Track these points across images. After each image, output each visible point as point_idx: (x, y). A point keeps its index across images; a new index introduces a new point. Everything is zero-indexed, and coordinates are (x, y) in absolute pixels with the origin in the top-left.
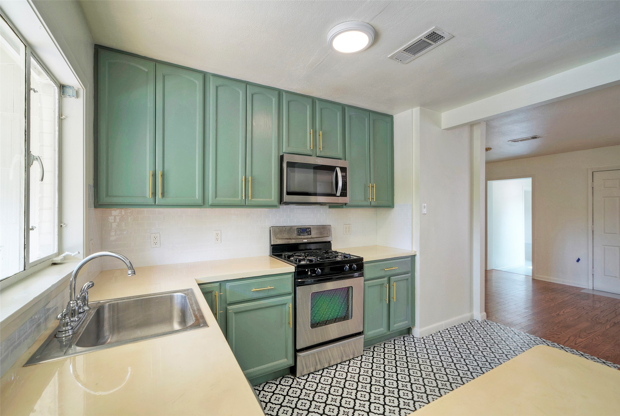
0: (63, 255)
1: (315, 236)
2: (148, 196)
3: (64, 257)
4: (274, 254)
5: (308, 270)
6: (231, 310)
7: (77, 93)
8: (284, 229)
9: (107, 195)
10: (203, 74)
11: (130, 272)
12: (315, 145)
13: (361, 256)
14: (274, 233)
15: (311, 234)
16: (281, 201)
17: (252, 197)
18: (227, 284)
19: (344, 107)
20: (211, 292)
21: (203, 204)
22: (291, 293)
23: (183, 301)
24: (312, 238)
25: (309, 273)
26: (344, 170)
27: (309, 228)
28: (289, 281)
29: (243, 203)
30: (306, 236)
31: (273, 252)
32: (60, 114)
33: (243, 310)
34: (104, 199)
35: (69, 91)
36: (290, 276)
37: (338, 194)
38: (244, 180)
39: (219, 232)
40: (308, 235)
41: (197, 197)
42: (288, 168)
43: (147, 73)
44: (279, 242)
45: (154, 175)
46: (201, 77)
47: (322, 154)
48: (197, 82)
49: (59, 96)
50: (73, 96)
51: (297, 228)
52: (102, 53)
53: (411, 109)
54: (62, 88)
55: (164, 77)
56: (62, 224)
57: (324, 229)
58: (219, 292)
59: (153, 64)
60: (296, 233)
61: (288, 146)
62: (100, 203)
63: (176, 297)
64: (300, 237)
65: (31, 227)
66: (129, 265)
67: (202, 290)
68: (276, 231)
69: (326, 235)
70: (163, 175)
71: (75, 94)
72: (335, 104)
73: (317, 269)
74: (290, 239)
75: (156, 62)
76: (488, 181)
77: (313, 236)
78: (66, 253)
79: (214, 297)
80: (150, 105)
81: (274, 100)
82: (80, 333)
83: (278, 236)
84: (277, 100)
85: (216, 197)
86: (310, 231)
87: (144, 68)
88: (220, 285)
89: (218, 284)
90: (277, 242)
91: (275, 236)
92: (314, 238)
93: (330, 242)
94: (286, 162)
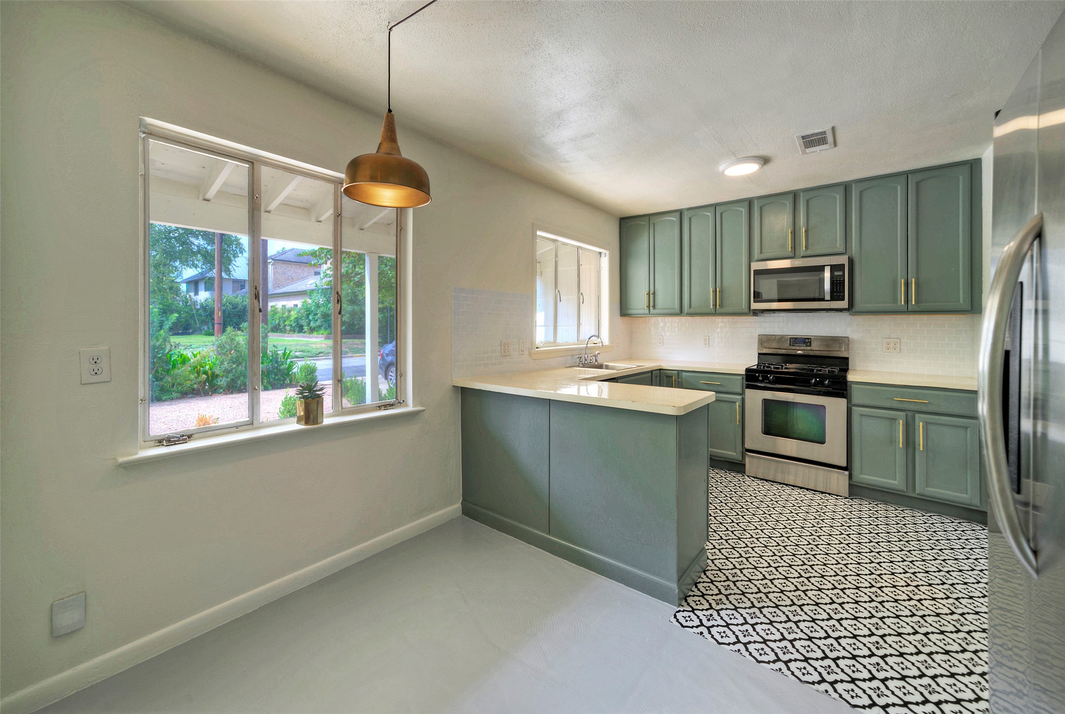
1: (817, 349)
5: (759, 375)
8: (773, 337)
10: (680, 212)
14: (763, 342)
15: (810, 346)
16: (750, 310)
18: (683, 373)
19: (847, 186)
24: (811, 350)
25: (760, 378)
26: (834, 268)
27: (808, 339)
30: (803, 348)
35: (602, 255)
37: (828, 297)
39: (707, 338)
40: (807, 346)
41: (671, 308)
44: (765, 351)
45: (648, 294)
46: (678, 214)
47: (807, 253)
48: (675, 219)
51: (790, 338)
54: (600, 253)
57: (835, 340)
58: (677, 378)
60: (789, 342)
61: (761, 253)
64: (794, 348)
68: (764, 339)
69: (838, 349)
70: (654, 294)
72: (831, 186)
73: (770, 376)
74: (780, 349)
75: (649, 216)
77: (813, 349)
80: (646, 246)
83: (765, 344)
85: (690, 307)
86: (810, 342)
87: (644, 222)
88: (678, 373)
89: (676, 372)
90: (763, 350)
91: (761, 345)
92: (817, 352)
93: (848, 358)
94: (754, 270)
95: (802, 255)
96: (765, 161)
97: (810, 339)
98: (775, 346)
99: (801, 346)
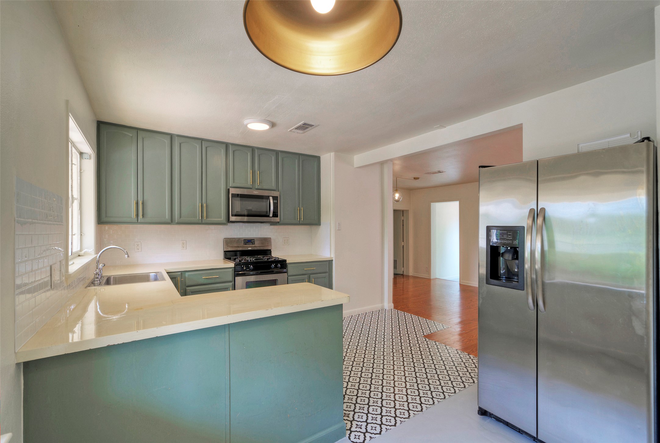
0: (84, 251)
1: (258, 246)
2: (133, 216)
3: (84, 252)
4: (226, 257)
5: (244, 266)
6: (188, 290)
7: (90, 156)
8: (234, 239)
9: (106, 216)
10: (170, 136)
11: (126, 256)
12: (254, 181)
13: (285, 259)
14: (226, 243)
15: (254, 244)
16: (229, 221)
17: (207, 217)
18: (186, 273)
19: (277, 153)
20: (175, 278)
21: (171, 222)
22: (232, 281)
23: (155, 277)
25: (245, 268)
26: (275, 198)
28: (231, 273)
29: (200, 221)
30: (251, 246)
31: (225, 256)
32: (81, 170)
33: (198, 290)
34: (104, 219)
35: (85, 156)
36: (231, 270)
37: (271, 215)
38: (201, 206)
39: (185, 242)
40: (252, 244)
41: (167, 217)
42: (233, 198)
43: (132, 137)
44: (230, 249)
45: (137, 203)
46: (169, 137)
47: (259, 187)
48: (166, 141)
49: (80, 159)
50: (88, 159)
51: (244, 240)
52: (102, 125)
53: (329, 154)
54: (81, 154)
55: (143, 139)
56: (82, 234)
57: (267, 240)
58: (181, 278)
59: (135, 131)
60: (243, 242)
61: (234, 182)
62: (101, 221)
63: (151, 276)
64: (246, 246)
65: (74, 234)
66: (126, 253)
67: (169, 276)
68: (228, 241)
69: (267, 245)
70: (143, 203)
71: (89, 157)
72: (270, 150)
73: (250, 266)
74: (238, 247)
75: (138, 130)
76: (431, 203)
77: (256, 246)
78: (86, 250)
79: (177, 281)
80: (134, 157)
81: (223, 151)
82: (103, 282)
83: (230, 245)
84: (225, 150)
85: (180, 217)
86: (254, 242)
87: (130, 134)
88: (181, 273)
89: (180, 273)
90: (228, 249)
91: (227, 245)
92: (258, 247)
93: (270, 250)
94: (232, 194)
95: (256, 188)
96: (273, 125)
97: (254, 239)
98: (236, 246)
99: (250, 244)
